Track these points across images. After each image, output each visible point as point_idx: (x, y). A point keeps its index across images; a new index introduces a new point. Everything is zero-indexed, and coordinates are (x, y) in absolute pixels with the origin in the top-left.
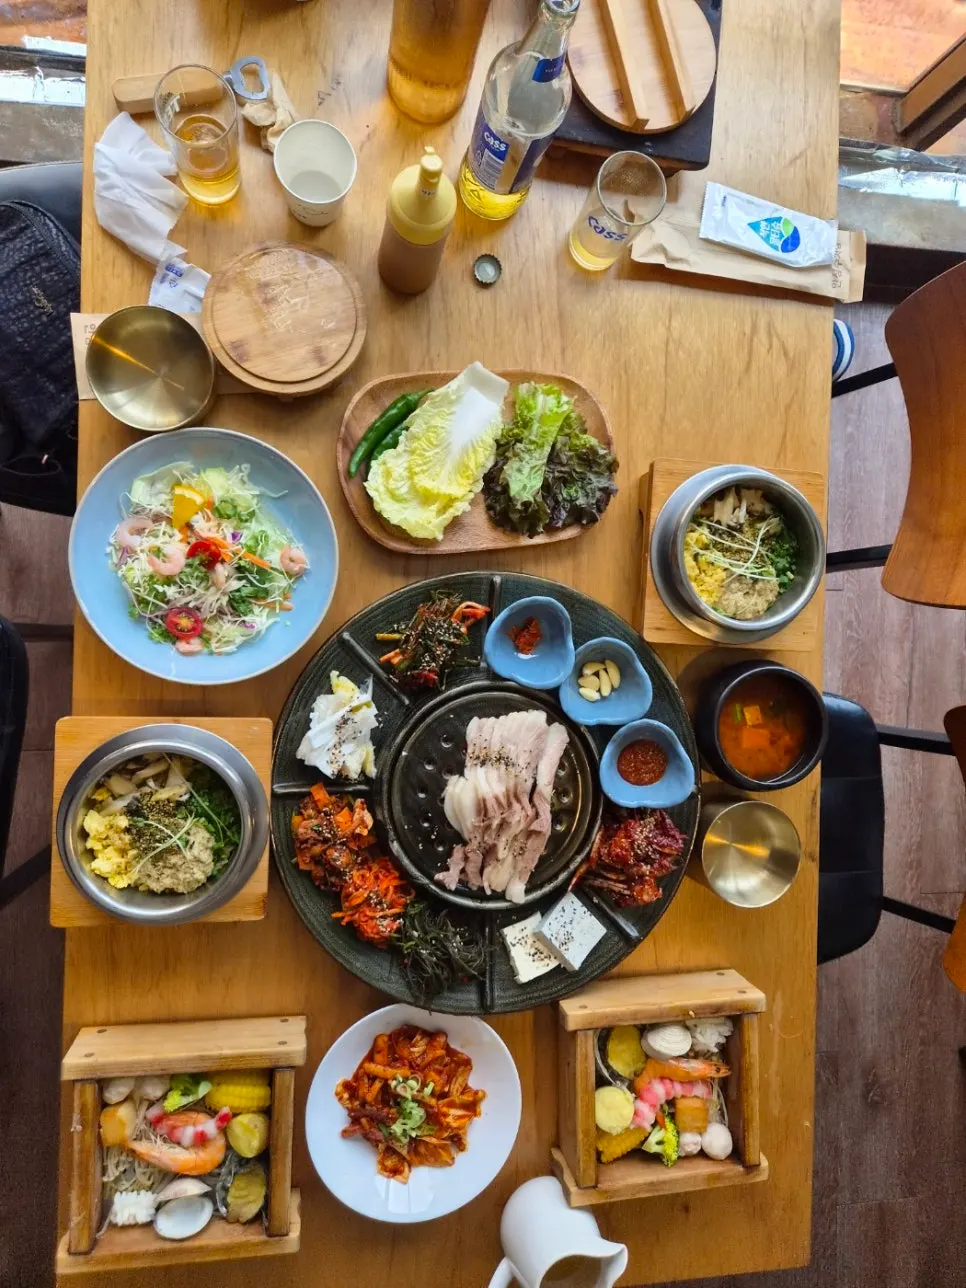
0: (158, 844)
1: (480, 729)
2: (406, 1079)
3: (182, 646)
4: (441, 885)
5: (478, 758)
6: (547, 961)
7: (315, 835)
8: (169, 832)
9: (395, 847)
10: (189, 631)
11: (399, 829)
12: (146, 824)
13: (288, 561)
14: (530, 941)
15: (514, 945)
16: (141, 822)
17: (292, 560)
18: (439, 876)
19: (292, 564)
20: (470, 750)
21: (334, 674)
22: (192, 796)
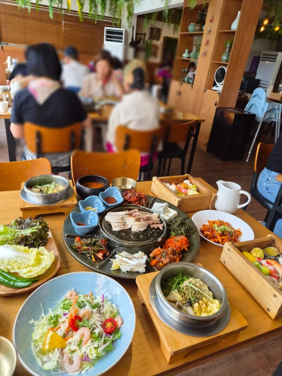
0: (196, 291)
1: (116, 227)
2: (216, 231)
3: (119, 323)
4: (163, 227)
5: (124, 225)
6: (169, 210)
7: (167, 256)
8: (190, 289)
9: (160, 239)
10: (112, 322)
11: (153, 240)
12: (192, 297)
13: (72, 297)
14: (166, 214)
15: (169, 217)
16: (192, 299)
17: (72, 295)
18: (162, 229)
19: (73, 295)
20: (123, 228)
21: (112, 269)
22: (175, 289)
